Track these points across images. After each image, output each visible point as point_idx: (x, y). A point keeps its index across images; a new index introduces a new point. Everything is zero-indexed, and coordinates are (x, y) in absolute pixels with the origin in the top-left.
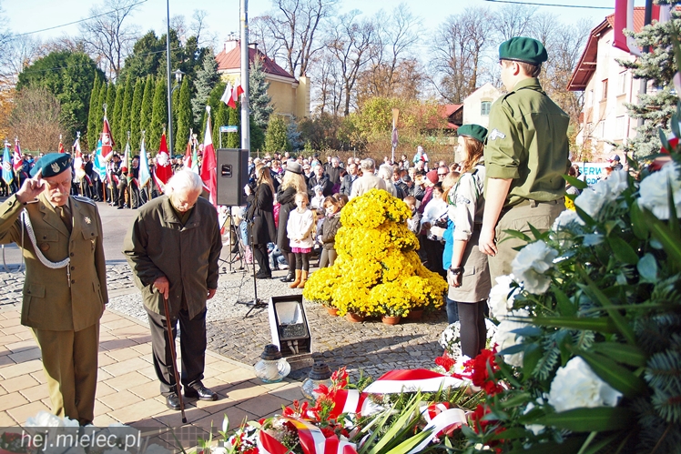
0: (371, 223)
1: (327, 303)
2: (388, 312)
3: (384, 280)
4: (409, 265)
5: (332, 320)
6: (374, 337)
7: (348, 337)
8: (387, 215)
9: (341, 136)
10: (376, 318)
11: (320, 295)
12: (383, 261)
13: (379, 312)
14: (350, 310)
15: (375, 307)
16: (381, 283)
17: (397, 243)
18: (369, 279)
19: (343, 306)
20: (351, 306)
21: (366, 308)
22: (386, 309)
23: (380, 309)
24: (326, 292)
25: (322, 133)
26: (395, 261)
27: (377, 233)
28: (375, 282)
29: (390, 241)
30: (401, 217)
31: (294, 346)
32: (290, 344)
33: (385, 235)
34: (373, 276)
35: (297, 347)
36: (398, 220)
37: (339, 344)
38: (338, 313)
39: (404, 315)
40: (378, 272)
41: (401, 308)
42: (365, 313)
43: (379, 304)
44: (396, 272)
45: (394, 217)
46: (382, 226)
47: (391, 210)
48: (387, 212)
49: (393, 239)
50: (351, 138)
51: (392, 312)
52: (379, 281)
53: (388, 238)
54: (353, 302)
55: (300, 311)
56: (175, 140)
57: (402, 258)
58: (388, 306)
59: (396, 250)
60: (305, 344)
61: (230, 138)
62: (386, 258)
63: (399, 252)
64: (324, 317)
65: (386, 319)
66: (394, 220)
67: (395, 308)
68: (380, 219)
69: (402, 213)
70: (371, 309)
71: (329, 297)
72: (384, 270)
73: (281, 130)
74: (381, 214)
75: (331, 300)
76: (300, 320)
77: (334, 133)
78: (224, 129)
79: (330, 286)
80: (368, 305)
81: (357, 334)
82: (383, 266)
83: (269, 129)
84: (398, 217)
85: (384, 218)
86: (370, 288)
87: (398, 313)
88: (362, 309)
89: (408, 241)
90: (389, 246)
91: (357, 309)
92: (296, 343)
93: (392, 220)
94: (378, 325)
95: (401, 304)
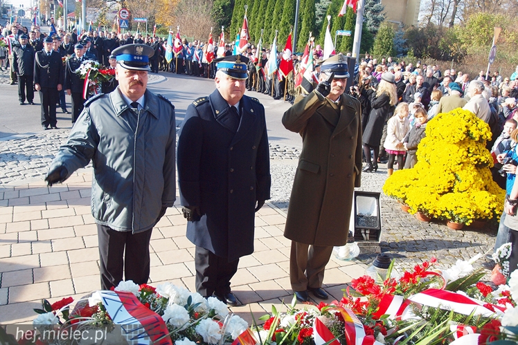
0: (452, 139)
1: (402, 201)
2: (453, 218)
3: (455, 190)
4: (481, 180)
5: (404, 215)
6: (436, 238)
7: (413, 234)
8: (468, 134)
9: (443, 45)
10: (442, 221)
11: (396, 193)
12: (457, 173)
13: (445, 217)
14: (420, 211)
15: (443, 212)
16: (452, 192)
17: (472, 159)
18: (442, 187)
19: (414, 206)
20: (421, 207)
21: (435, 211)
22: (451, 215)
23: (447, 214)
24: (402, 191)
25: (426, 41)
26: (468, 175)
27: (456, 147)
28: (447, 190)
29: (467, 157)
30: (481, 136)
31: (365, 234)
32: (363, 231)
33: (463, 151)
34: (445, 185)
35: (368, 235)
36: (477, 139)
37: (405, 238)
38: (409, 211)
39: (467, 224)
40: (451, 182)
41: (465, 217)
42: (432, 215)
43: (447, 211)
44: (468, 184)
45: (474, 136)
46: (461, 143)
47: (473, 130)
48: (468, 131)
49: (470, 155)
50: (452, 49)
51: (457, 219)
52: (450, 190)
53: (465, 153)
54: (424, 204)
55: (376, 206)
56: (299, 38)
57: (475, 173)
58: (454, 213)
59: (470, 165)
60: (375, 234)
61: (344, 40)
62: (461, 172)
63: (473, 168)
64: (397, 211)
65: (451, 225)
66: (474, 138)
67: (460, 216)
68: (461, 136)
69: (483, 133)
70: (439, 213)
71: (404, 196)
72: (457, 181)
73: (389, 37)
74: (462, 132)
75: (405, 199)
76: (375, 214)
77: (437, 42)
78: (339, 33)
79: (407, 186)
80: (437, 209)
81: (423, 232)
82: (456, 177)
83: (379, 35)
84: (478, 136)
85: (465, 136)
86: (441, 194)
87: (462, 221)
88: (431, 212)
89: (483, 159)
90: (465, 161)
91: (427, 211)
92: (368, 232)
93: (472, 138)
94: (442, 227)
95: (466, 214)
